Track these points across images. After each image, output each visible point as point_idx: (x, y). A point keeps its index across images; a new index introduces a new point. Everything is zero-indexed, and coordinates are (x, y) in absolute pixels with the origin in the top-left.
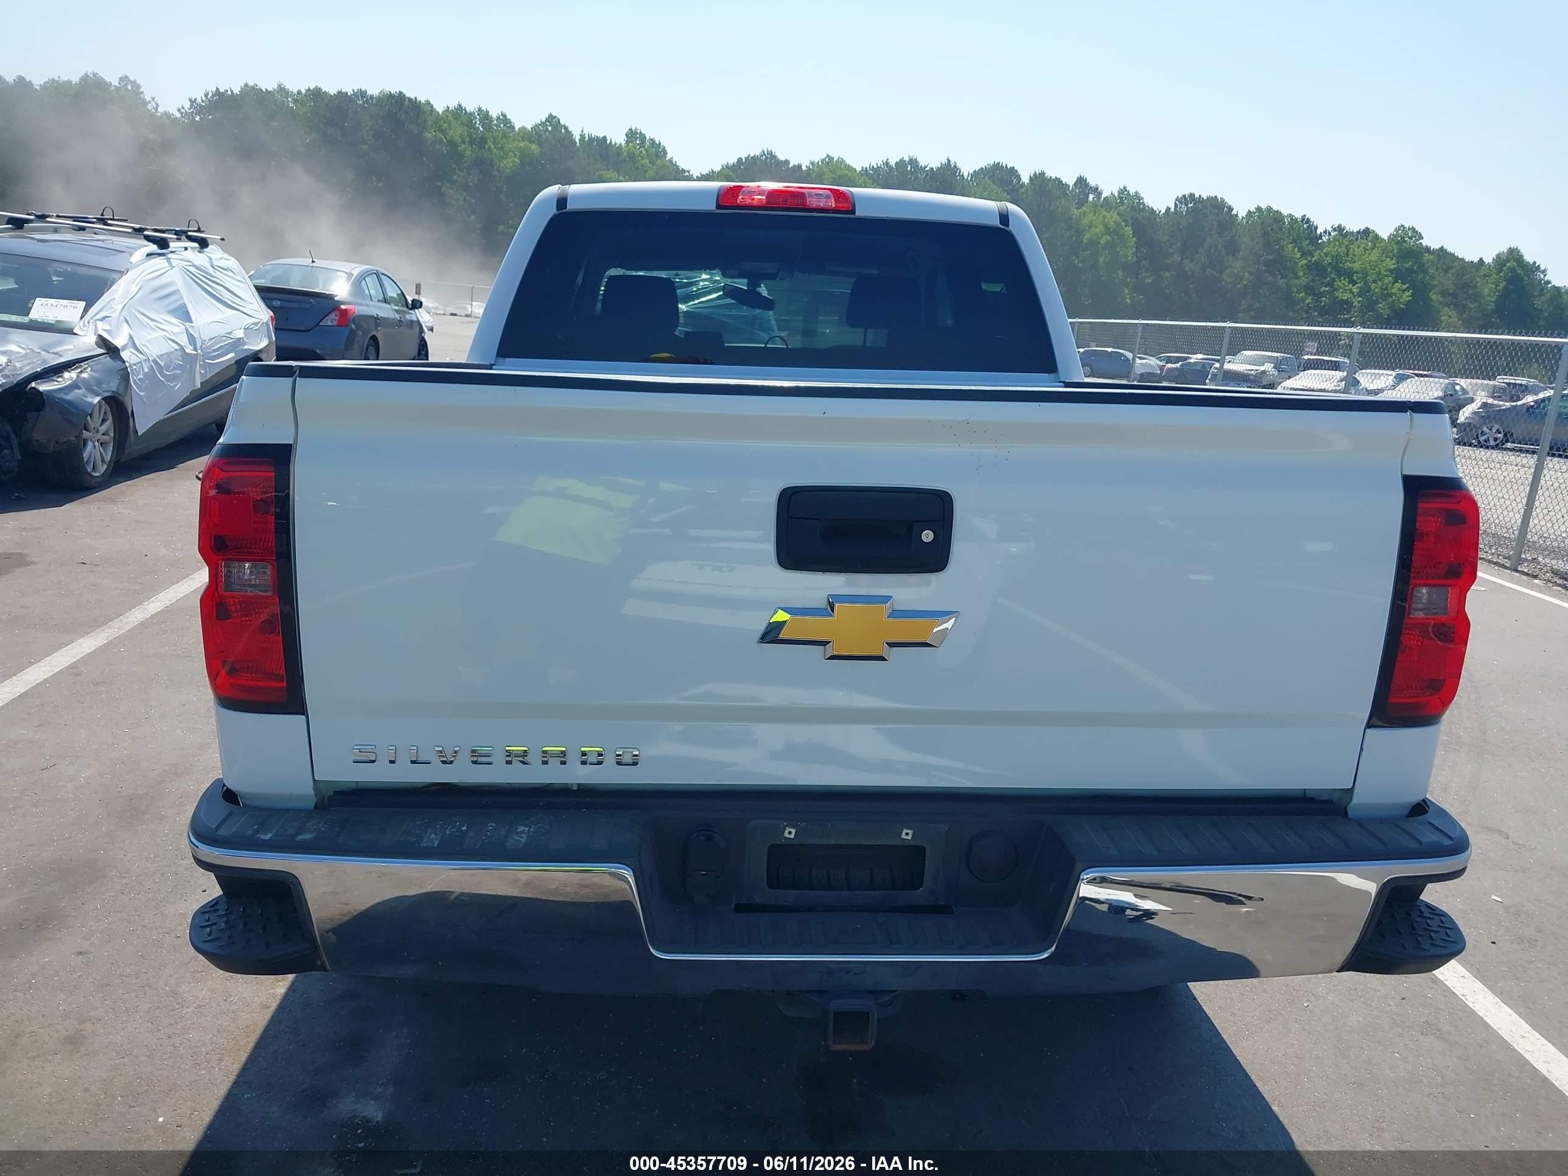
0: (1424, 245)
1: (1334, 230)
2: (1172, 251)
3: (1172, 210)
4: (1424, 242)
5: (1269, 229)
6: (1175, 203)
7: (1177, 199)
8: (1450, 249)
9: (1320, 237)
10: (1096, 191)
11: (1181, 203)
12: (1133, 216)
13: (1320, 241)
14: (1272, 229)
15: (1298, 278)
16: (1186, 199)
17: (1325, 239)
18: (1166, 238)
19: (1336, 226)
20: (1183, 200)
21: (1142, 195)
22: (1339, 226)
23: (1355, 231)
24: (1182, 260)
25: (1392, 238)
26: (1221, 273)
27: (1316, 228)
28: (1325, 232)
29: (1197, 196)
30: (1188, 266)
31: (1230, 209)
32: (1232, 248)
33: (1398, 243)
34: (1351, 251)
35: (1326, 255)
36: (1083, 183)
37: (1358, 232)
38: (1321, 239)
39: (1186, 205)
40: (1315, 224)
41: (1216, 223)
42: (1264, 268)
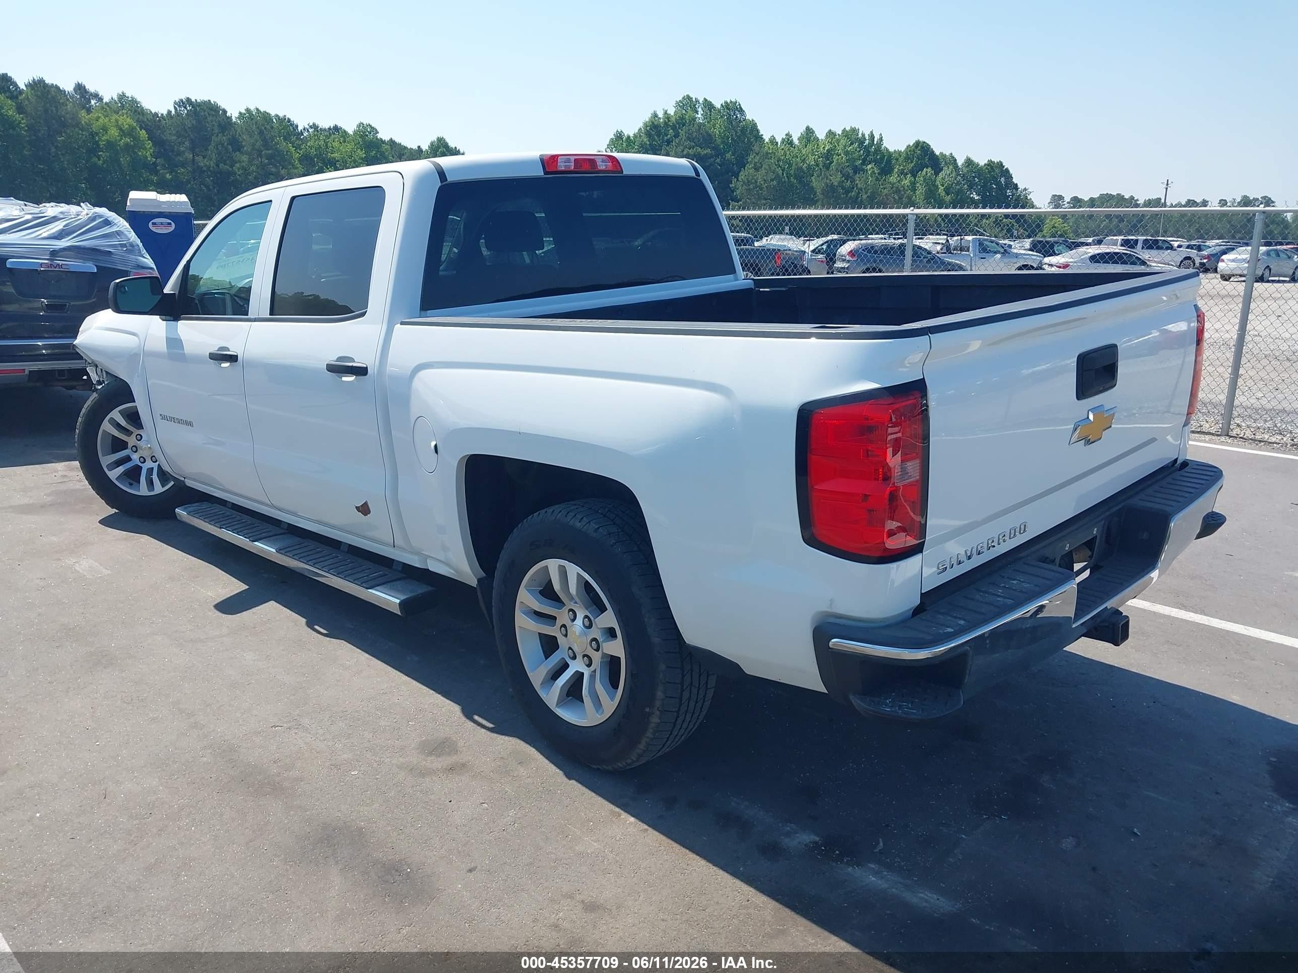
0: (378, 137)
1: (311, 127)
2: (182, 149)
3: (173, 112)
4: (379, 136)
5: (263, 128)
6: (175, 107)
7: (175, 103)
8: (397, 140)
9: (302, 133)
10: (96, 96)
11: (179, 106)
12: (138, 118)
13: (302, 137)
14: (265, 128)
15: (297, 168)
16: (183, 103)
17: (306, 134)
18: (175, 137)
19: (311, 124)
20: (181, 103)
21: (138, 100)
22: (314, 124)
23: (327, 128)
24: (194, 156)
25: (355, 133)
26: (232, 166)
27: (297, 126)
28: (304, 129)
29: (193, 100)
30: (202, 162)
31: (225, 112)
32: (236, 145)
33: (361, 136)
34: (329, 145)
35: (311, 147)
36: (82, 89)
37: (330, 129)
38: (303, 135)
39: (185, 108)
40: (295, 122)
41: (216, 124)
42: (267, 161)
